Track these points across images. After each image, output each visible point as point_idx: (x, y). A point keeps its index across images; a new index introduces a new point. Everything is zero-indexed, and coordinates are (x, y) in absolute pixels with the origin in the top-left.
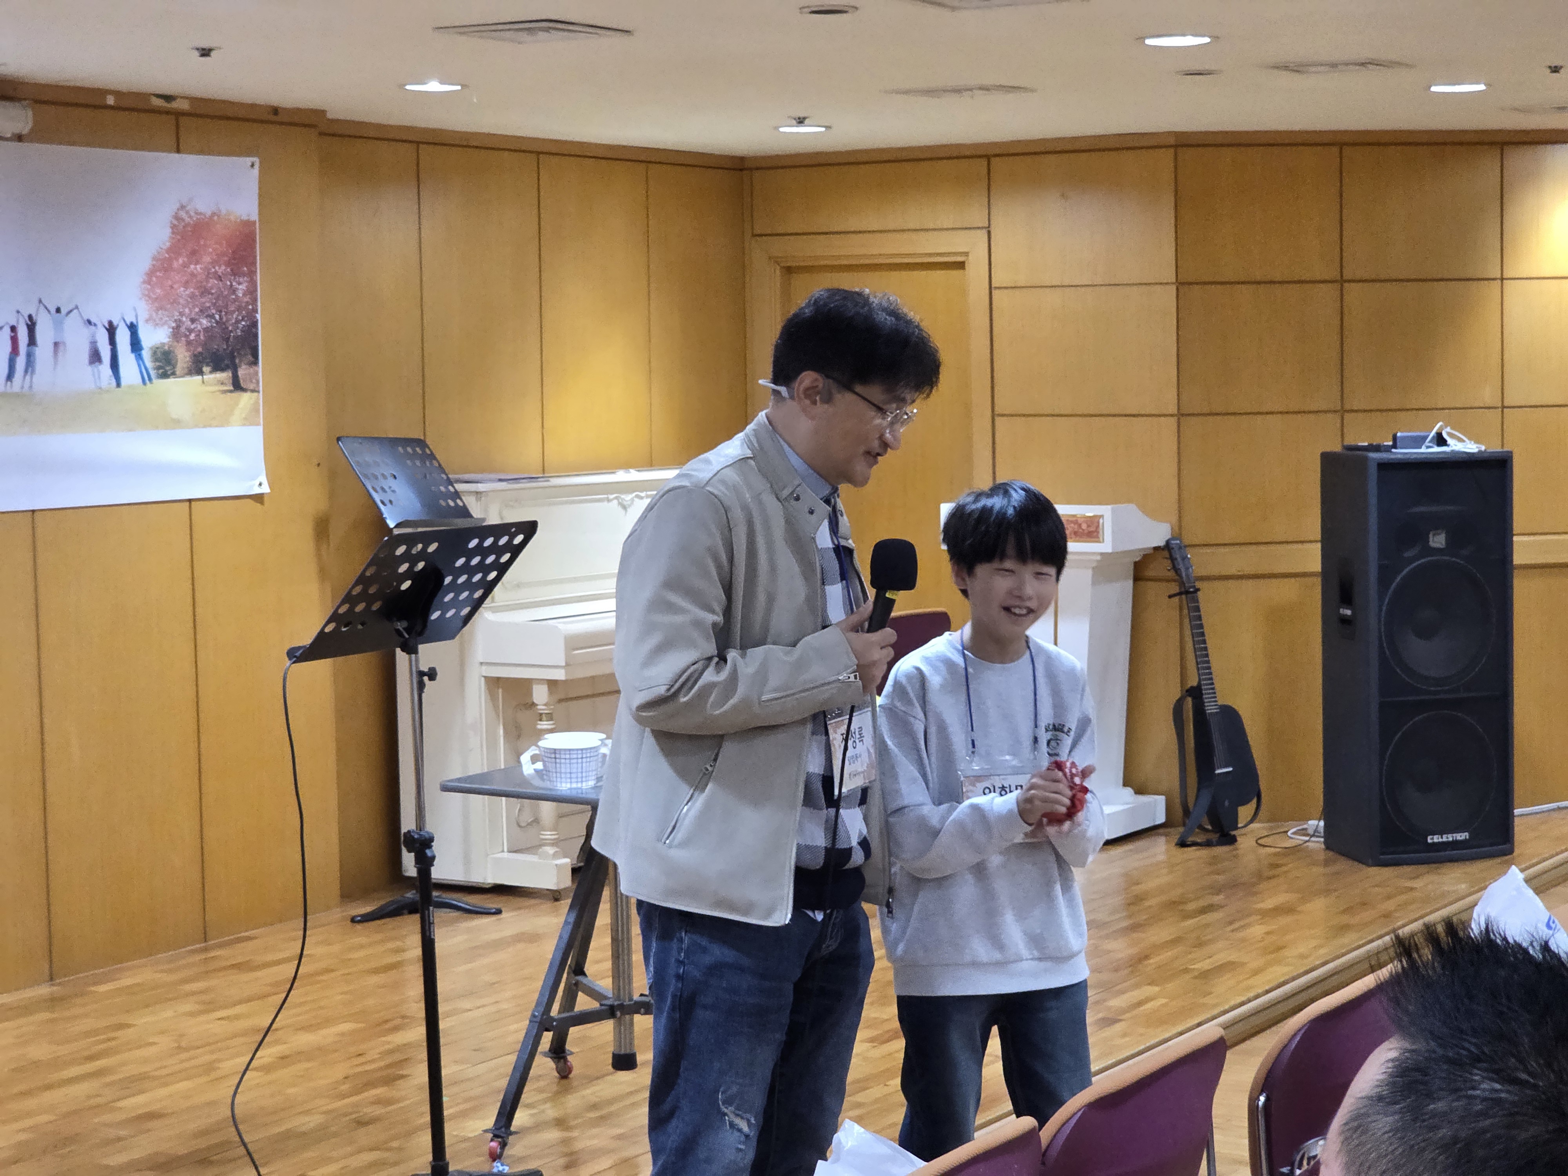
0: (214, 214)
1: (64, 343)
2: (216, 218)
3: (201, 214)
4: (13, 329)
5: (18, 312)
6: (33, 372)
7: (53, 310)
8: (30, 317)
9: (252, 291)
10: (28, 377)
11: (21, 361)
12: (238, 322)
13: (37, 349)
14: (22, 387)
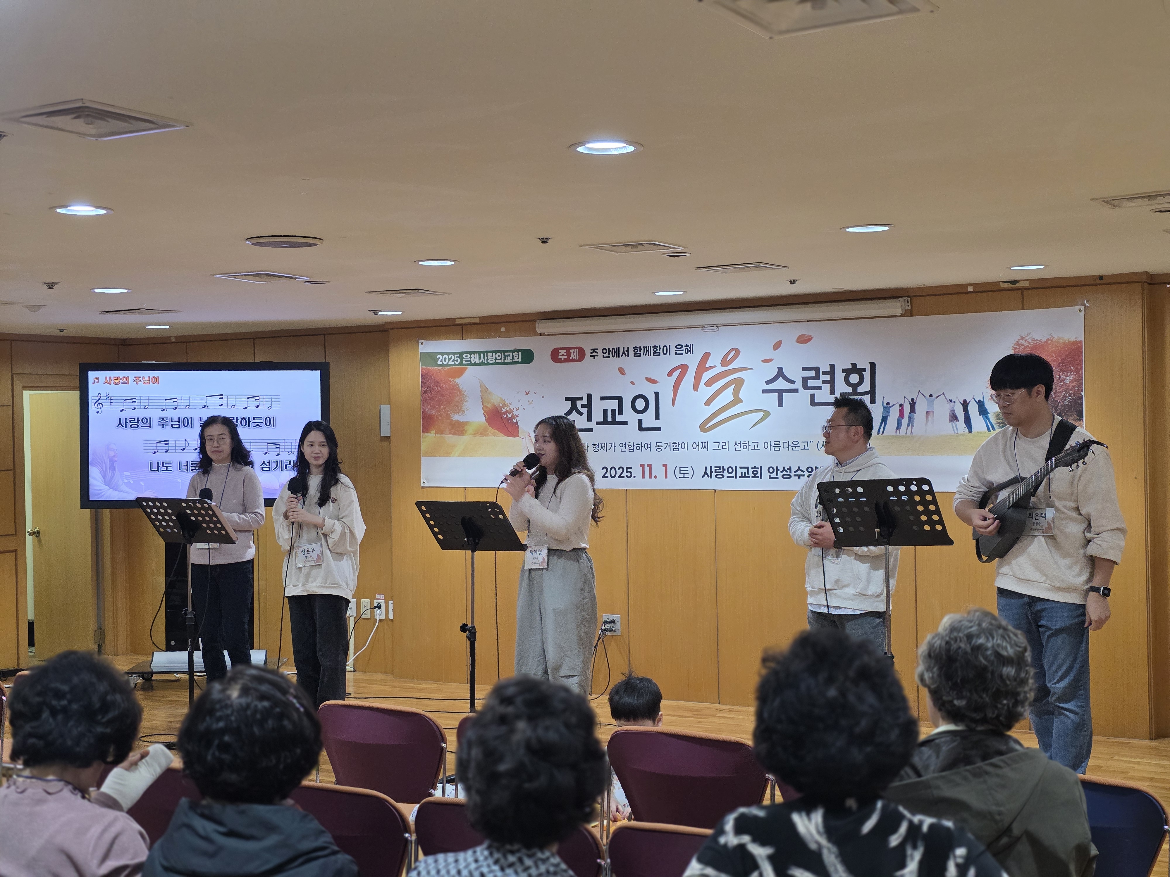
0: (1048, 339)
1: (933, 412)
2: (1049, 342)
3: (1037, 340)
4: (901, 405)
5: (905, 397)
6: (913, 426)
7: (927, 396)
8: (912, 400)
9: (1078, 380)
10: (910, 428)
11: (905, 421)
12: (1065, 397)
13: (915, 415)
14: (906, 433)
